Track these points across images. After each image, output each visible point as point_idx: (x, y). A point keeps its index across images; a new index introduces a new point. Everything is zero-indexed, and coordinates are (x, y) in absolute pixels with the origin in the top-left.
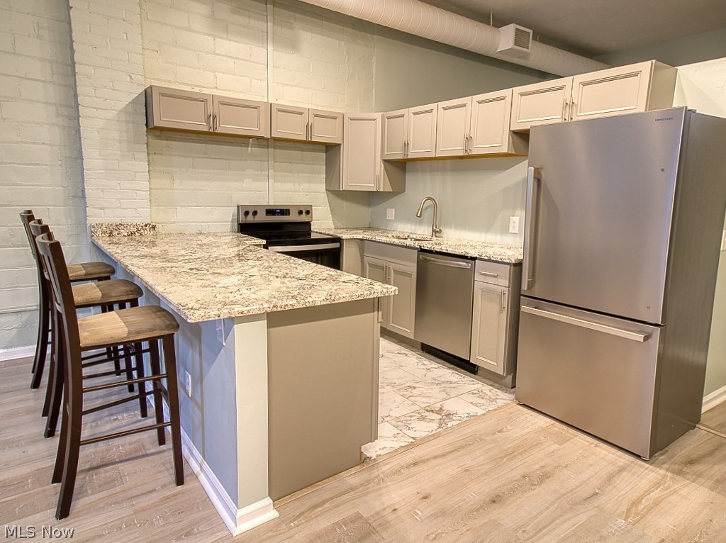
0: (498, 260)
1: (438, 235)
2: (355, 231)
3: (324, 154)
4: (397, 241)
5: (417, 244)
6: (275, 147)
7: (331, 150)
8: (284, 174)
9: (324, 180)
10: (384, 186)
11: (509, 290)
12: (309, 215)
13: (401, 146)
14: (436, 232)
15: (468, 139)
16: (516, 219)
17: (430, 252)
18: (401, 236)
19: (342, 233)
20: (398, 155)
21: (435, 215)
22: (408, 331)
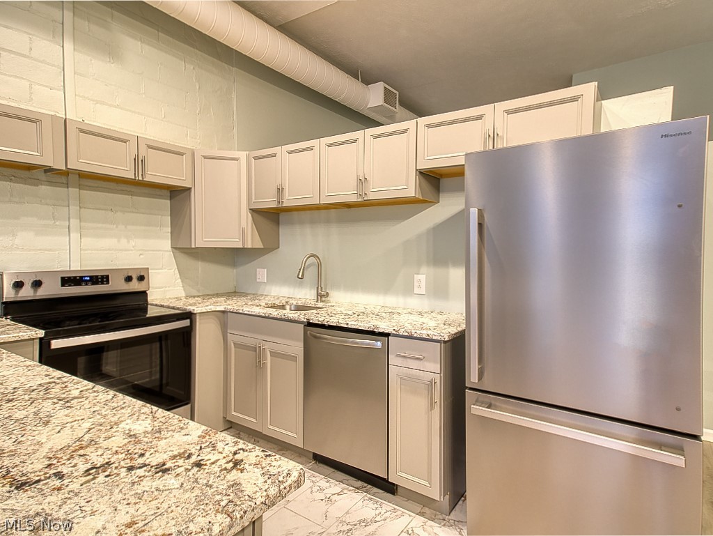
0: (424, 336)
1: (323, 299)
2: (214, 300)
3: (169, 201)
4: (274, 313)
5: (302, 316)
6: (80, 187)
7: (178, 195)
8: (100, 225)
9: (169, 234)
10: (253, 241)
11: (441, 376)
12: (144, 283)
13: (273, 191)
14: (322, 296)
15: (362, 182)
16: (422, 277)
17: (322, 326)
18: (277, 302)
19: (194, 304)
20: (270, 202)
21: (319, 275)
22: (293, 436)
